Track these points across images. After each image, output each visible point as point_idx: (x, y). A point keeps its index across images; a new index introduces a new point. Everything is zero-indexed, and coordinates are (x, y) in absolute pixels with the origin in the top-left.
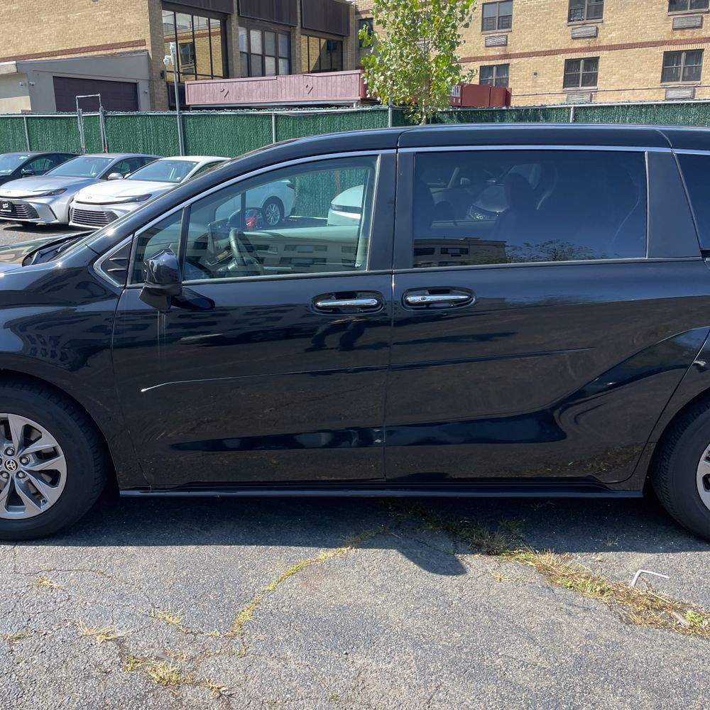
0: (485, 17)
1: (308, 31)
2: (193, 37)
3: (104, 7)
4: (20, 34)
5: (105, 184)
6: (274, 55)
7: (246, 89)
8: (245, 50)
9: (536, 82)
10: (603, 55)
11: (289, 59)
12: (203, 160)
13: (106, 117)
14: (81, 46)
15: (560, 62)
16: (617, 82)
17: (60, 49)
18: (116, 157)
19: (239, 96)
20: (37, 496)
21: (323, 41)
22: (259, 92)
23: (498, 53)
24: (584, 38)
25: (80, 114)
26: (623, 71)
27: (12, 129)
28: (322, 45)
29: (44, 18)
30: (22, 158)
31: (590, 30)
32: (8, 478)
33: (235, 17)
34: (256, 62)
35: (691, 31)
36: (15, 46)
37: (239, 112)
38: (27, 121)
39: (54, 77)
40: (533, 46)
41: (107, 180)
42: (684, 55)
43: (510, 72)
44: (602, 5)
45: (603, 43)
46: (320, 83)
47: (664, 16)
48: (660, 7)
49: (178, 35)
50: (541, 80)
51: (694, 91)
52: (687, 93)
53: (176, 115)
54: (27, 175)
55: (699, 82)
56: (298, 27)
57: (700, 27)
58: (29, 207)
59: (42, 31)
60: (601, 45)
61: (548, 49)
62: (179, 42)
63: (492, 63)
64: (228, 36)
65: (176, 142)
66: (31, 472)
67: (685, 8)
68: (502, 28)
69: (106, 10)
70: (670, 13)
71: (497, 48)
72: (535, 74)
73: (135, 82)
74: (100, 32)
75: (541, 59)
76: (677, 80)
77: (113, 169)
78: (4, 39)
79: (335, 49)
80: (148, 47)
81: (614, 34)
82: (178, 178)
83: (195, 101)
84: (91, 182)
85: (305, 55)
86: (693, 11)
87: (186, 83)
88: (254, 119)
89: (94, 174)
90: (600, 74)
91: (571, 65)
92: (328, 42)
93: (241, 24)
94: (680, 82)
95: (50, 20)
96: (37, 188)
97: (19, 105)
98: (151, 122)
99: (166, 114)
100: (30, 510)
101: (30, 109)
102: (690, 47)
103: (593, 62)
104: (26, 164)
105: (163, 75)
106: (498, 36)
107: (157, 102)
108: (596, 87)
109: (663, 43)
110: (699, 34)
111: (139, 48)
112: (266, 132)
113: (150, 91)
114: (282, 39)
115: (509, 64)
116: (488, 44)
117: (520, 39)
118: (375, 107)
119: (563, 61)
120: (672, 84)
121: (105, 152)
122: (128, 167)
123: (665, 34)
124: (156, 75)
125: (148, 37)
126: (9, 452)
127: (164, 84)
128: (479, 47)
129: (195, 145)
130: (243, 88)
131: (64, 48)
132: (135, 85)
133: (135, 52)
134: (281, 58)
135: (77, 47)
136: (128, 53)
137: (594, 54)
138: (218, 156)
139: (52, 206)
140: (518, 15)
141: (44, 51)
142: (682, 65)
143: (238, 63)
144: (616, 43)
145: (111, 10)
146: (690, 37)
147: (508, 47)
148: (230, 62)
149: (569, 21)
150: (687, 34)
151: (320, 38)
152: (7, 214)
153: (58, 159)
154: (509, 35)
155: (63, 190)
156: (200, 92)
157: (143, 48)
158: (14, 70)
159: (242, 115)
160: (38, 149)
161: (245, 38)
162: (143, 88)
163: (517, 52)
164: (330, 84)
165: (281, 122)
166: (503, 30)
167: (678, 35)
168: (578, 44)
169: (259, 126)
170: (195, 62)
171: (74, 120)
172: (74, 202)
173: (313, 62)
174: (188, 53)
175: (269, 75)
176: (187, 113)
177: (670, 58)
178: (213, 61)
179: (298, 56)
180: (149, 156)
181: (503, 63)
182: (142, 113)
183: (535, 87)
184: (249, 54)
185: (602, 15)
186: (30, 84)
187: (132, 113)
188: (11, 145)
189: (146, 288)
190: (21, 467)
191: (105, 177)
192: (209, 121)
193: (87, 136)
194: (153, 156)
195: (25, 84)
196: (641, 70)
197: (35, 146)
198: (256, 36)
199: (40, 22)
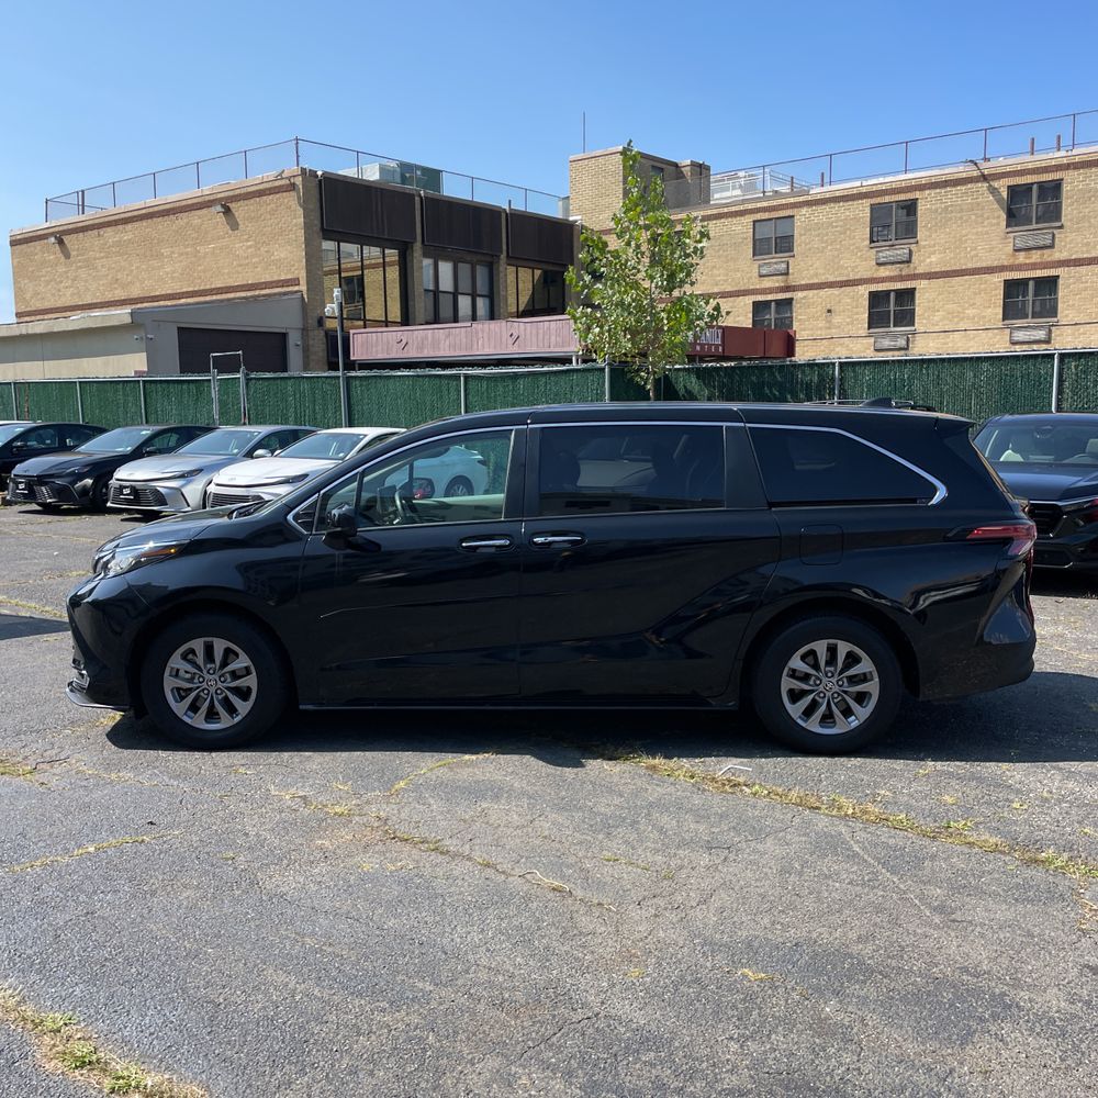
0: (757, 237)
1: (516, 260)
2: (362, 268)
3: (246, 237)
4: (132, 271)
5: (250, 463)
6: (470, 292)
7: (430, 339)
8: (431, 287)
9: (830, 322)
10: (920, 285)
11: (491, 295)
12: (372, 432)
13: (248, 380)
14: (213, 286)
15: (862, 295)
16: (941, 320)
17: (185, 290)
18: (262, 430)
19: (421, 348)
20: (232, 710)
21: (538, 273)
22: (447, 343)
23: (777, 285)
24: (893, 263)
25: (215, 377)
26: (950, 306)
27: (124, 395)
28: (536, 277)
29: (166, 251)
30: (144, 433)
31: (902, 252)
32: (208, 694)
33: (418, 246)
34: (446, 303)
35: (1039, 252)
36: (124, 286)
37: (419, 372)
38: (144, 387)
39: (179, 328)
40: (824, 274)
41: (252, 458)
42: (1031, 283)
43: (794, 309)
44: (916, 220)
45: (920, 270)
46: (528, 331)
47: (1002, 234)
48: (994, 221)
49: (343, 266)
50: (836, 319)
51: (1050, 331)
52: (1041, 334)
53: (339, 377)
54: (150, 454)
55: (1056, 319)
56: (503, 256)
57: (1052, 246)
58: (156, 492)
59: (162, 267)
60: (917, 272)
61: (845, 279)
62: (343, 275)
63: (769, 297)
64: (409, 271)
65: (337, 409)
66: (228, 688)
67: (1030, 223)
68: (781, 252)
69: (247, 241)
70: (1010, 229)
71: (775, 278)
72: (829, 311)
73: (284, 331)
74: (240, 269)
75: (836, 291)
76: (1027, 317)
77: (259, 445)
78: (109, 277)
79: (553, 281)
80: (303, 287)
81: (933, 259)
82: (341, 455)
83: (362, 354)
84: (232, 460)
85: (512, 290)
86: (1040, 226)
87: (352, 332)
88: (437, 381)
89: (236, 451)
90: (918, 311)
91: (876, 299)
92: (545, 273)
93: (426, 255)
94: (1029, 320)
95: (173, 252)
96: (167, 468)
97: (130, 364)
98: (305, 386)
99: (326, 374)
100: (225, 722)
101: (146, 369)
102: (1039, 273)
103: (907, 296)
104: (149, 441)
105: (320, 322)
106: (776, 262)
107: (312, 357)
108: (913, 328)
109: (1002, 269)
110: (1051, 255)
111: (290, 289)
112: (453, 396)
113: (303, 343)
114: (481, 272)
115: (792, 299)
116: (764, 272)
117: (805, 266)
118: (589, 365)
119: (867, 296)
120: (1019, 323)
121: (245, 424)
122: (279, 442)
123: (1003, 257)
124: (313, 322)
125: (302, 275)
126: (211, 672)
127: (323, 333)
128: (751, 278)
129: (363, 414)
130: (427, 338)
131: (191, 289)
132: (284, 336)
133: (285, 294)
134: (479, 296)
135: (208, 287)
136: (275, 294)
137: (908, 285)
138: (391, 426)
139: (183, 490)
140: (801, 235)
141: (163, 293)
142: (1030, 297)
143: (421, 305)
144: (937, 270)
145: (255, 241)
146: (1039, 260)
147: (791, 277)
148: (410, 303)
149: (872, 241)
150: (1034, 257)
151: (533, 269)
152: (128, 502)
153: (188, 434)
154: (791, 261)
155: (199, 471)
156: (369, 344)
157: (296, 288)
158: (128, 320)
159: (422, 376)
160: (157, 422)
161: (431, 272)
162: (294, 339)
163: (803, 282)
164: (541, 331)
165: (472, 384)
166: (781, 255)
167: (1022, 258)
168: (884, 272)
169: (444, 389)
170: (364, 301)
171: (206, 384)
172: (212, 485)
173: (524, 299)
174: (354, 289)
175: (463, 321)
176: (353, 374)
177: (1013, 289)
178: (388, 298)
179: (502, 293)
180: (303, 428)
181: (784, 297)
182: (296, 374)
183: (829, 328)
184: (436, 293)
185: (916, 234)
186: (147, 338)
187: (282, 375)
188: (121, 416)
189: (328, 534)
190: (220, 685)
191: (250, 455)
192: (381, 384)
193: (222, 404)
194: (308, 428)
195: (142, 338)
196: (974, 304)
197: (152, 418)
198: (446, 269)
199: (159, 256)
